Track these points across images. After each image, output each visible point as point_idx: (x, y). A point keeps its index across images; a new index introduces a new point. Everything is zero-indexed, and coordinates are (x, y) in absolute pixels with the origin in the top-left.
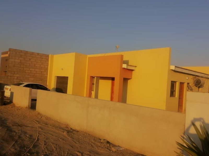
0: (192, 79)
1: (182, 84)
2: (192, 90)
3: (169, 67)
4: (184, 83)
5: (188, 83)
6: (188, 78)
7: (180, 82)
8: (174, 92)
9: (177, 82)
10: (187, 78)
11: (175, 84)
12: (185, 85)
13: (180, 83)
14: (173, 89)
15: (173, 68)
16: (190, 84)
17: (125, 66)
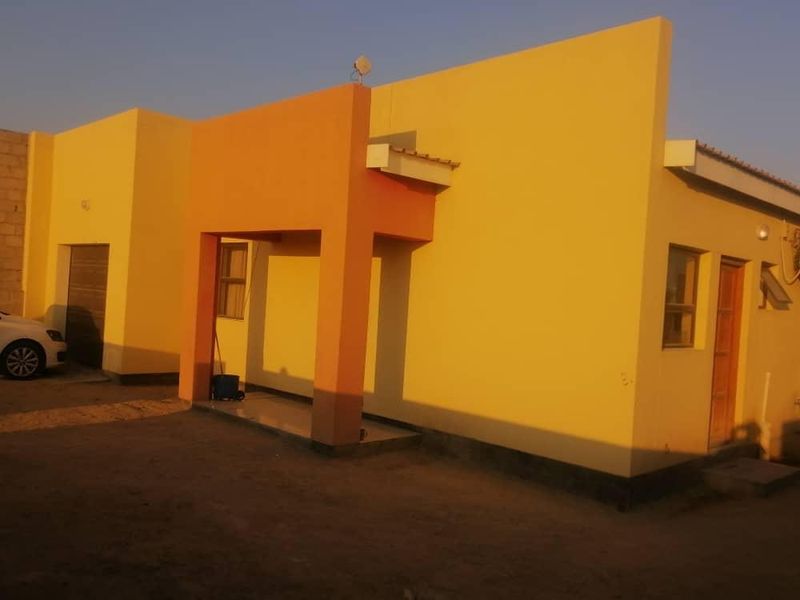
0: (785, 238)
1: (731, 266)
2: (782, 304)
3: (657, 150)
4: (745, 261)
5: (766, 266)
6: (767, 229)
7: (723, 257)
8: (686, 321)
9: (702, 257)
10: (763, 234)
11: (690, 265)
12: (751, 277)
13: (722, 263)
14: (680, 297)
15: (681, 153)
16: (775, 271)
17: (378, 157)
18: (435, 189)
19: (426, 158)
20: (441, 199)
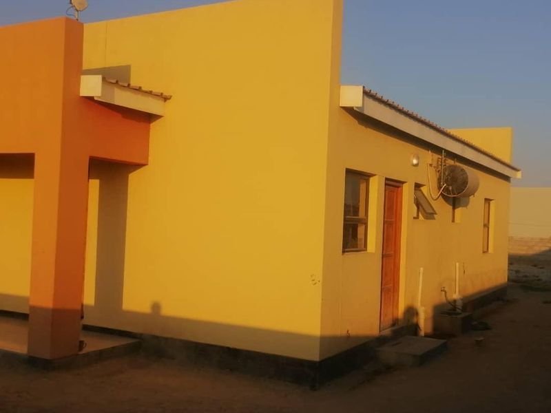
0: (431, 165)
1: (393, 186)
2: (430, 215)
3: (334, 94)
4: (403, 183)
5: (418, 186)
6: (418, 158)
7: (387, 179)
8: (361, 229)
9: (372, 179)
10: (415, 162)
11: (363, 186)
12: (407, 193)
13: (386, 184)
14: (356, 211)
16: (424, 189)
18: (149, 118)
19: (138, 90)
20: (155, 126)
